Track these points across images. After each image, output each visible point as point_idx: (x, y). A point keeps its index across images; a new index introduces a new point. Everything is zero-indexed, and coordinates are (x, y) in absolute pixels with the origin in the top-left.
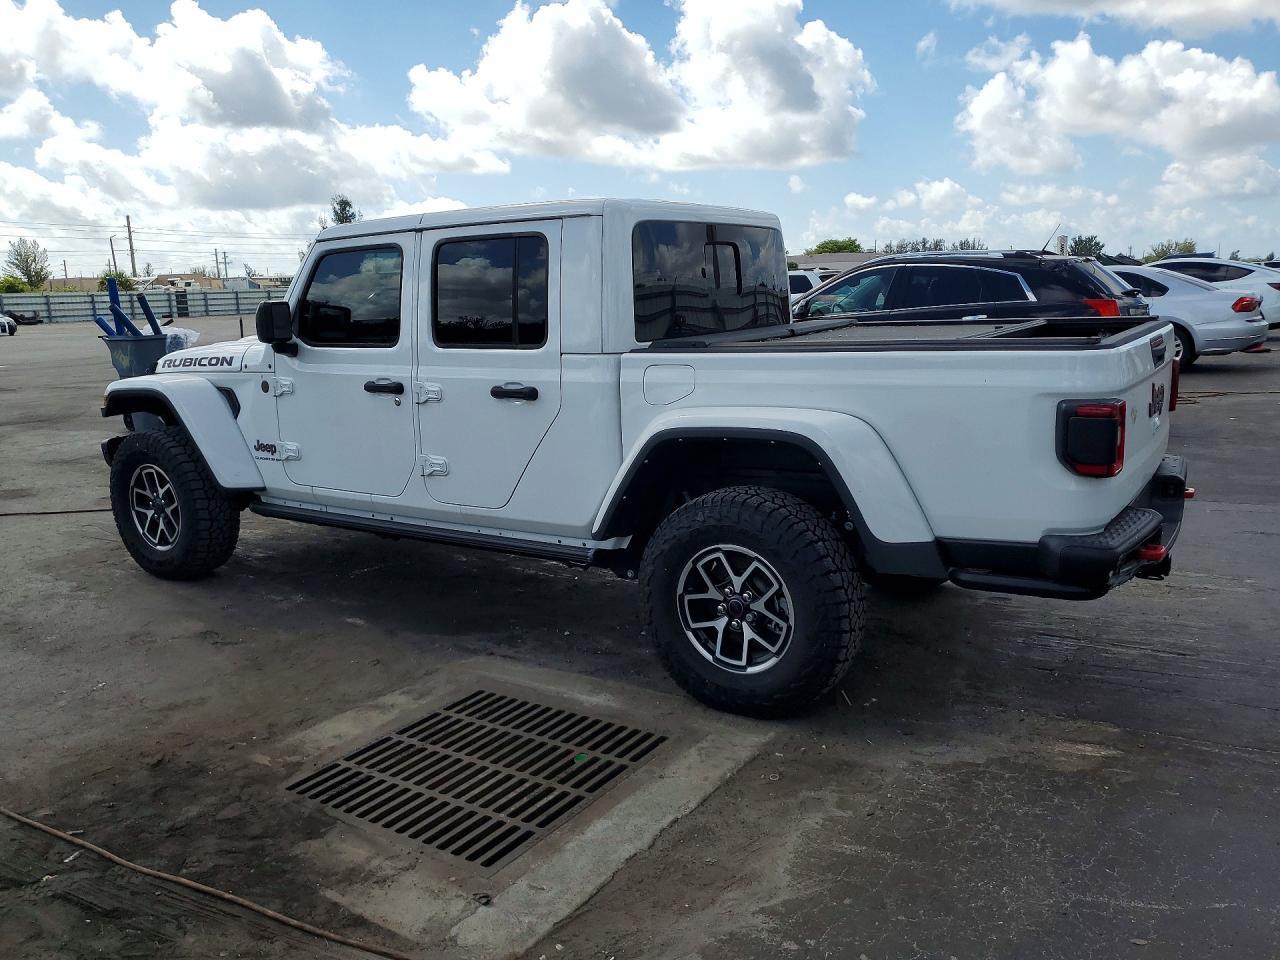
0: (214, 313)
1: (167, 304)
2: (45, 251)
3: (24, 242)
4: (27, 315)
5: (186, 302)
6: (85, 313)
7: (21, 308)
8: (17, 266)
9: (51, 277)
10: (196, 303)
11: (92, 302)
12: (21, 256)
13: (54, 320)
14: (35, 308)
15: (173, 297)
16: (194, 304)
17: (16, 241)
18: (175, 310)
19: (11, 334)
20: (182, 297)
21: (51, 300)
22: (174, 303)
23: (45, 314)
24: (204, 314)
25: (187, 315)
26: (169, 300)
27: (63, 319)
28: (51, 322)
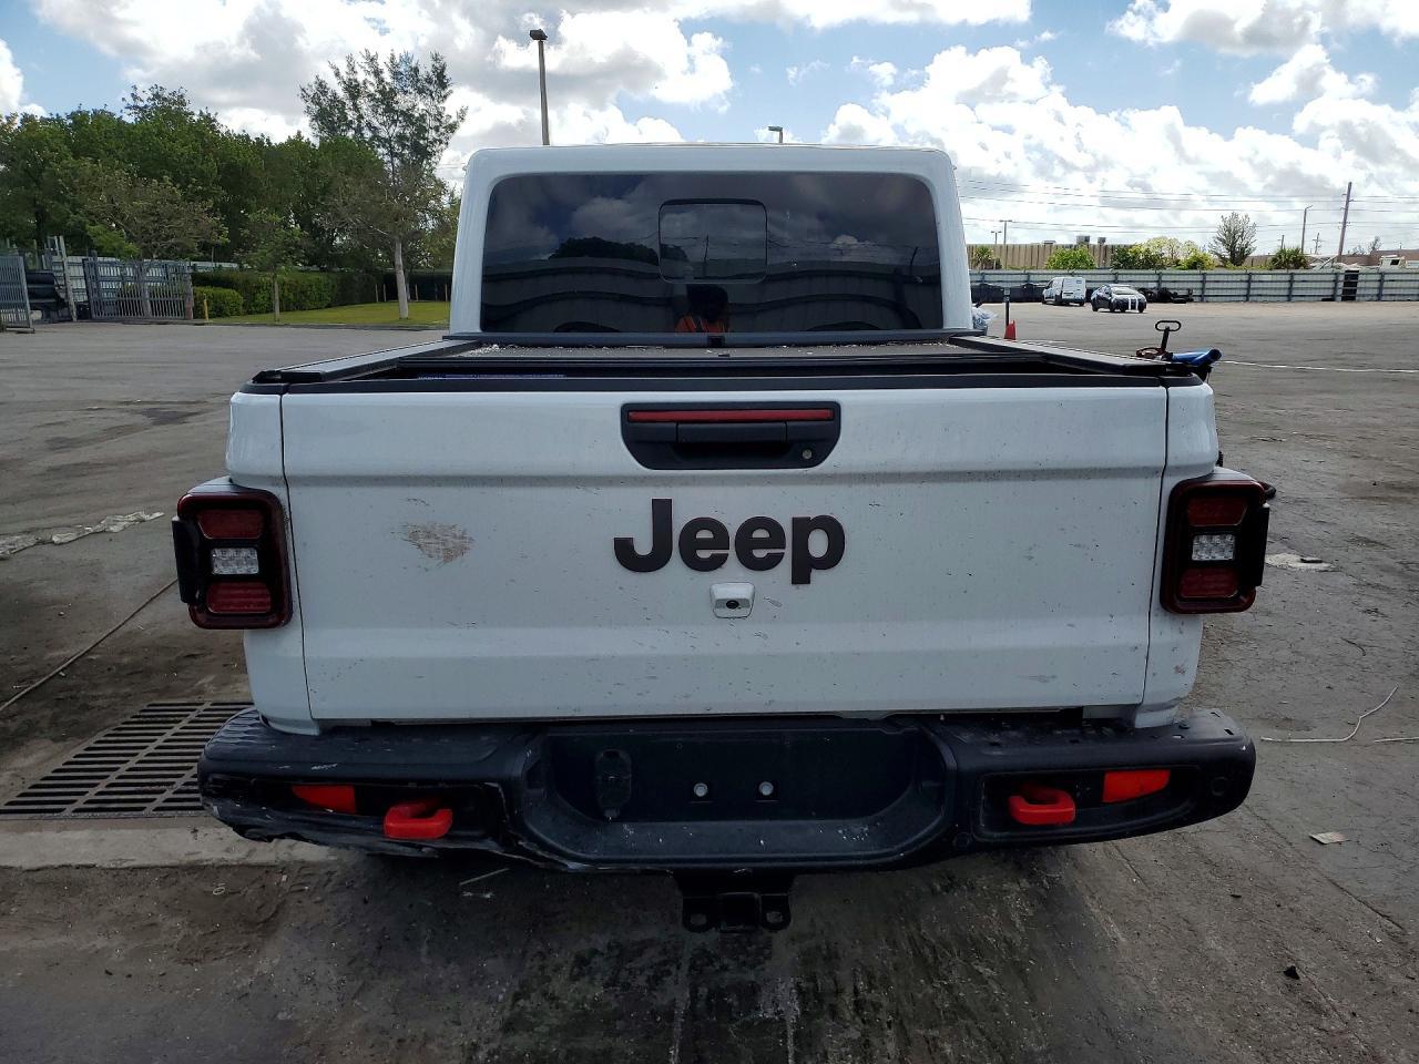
0: (1388, 298)
1: (1331, 285)
2: (1254, 225)
3: (1236, 216)
4: (1180, 293)
5: (1356, 284)
6: (1238, 292)
7: (1177, 285)
8: (1224, 242)
9: (1253, 254)
10: (1368, 285)
11: (1249, 281)
12: (1229, 231)
13: (1205, 299)
14: (1190, 286)
15: (1342, 278)
16: (1366, 285)
17: (1228, 215)
18: (1340, 292)
19: (1141, 311)
20: (1352, 278)
21: (1254, 278)
22: (1341, 285)
23: (1198, 293)
24: (1375, 298)
25: (1353, 299)
26: (1336, 281)
27: (1215, 299)
28: (1202, 301)
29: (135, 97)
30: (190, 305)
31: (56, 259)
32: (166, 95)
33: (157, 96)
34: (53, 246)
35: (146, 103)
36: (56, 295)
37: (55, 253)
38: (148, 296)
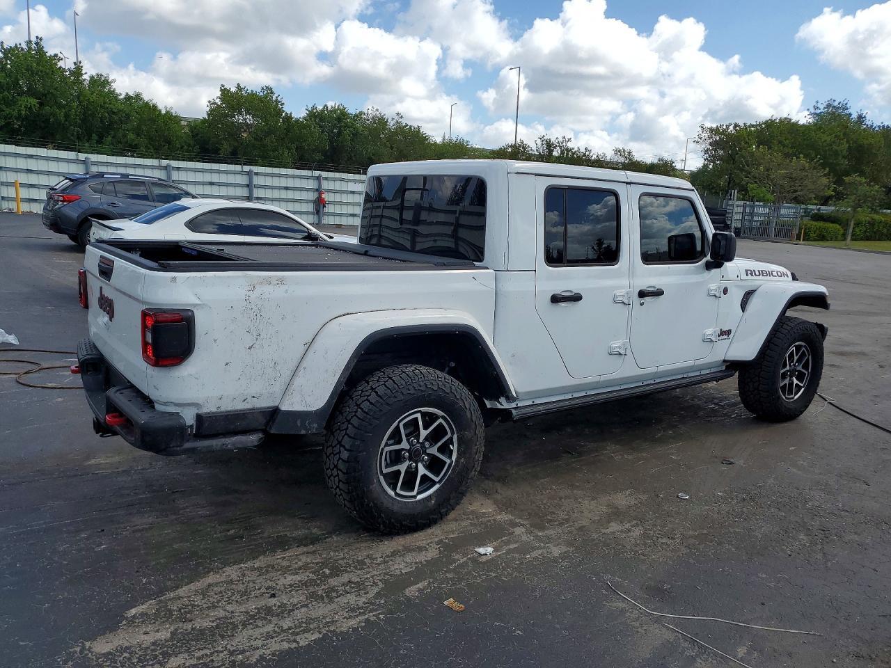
29: (816, 108)
30: (795, 232)
31: (730, 202)
32: (836, 104)
33: (829, 106)
34: (731, 195)
35: (822, 110)
36: (724, 222)
37: (730, 199)
38: (774, 225)
